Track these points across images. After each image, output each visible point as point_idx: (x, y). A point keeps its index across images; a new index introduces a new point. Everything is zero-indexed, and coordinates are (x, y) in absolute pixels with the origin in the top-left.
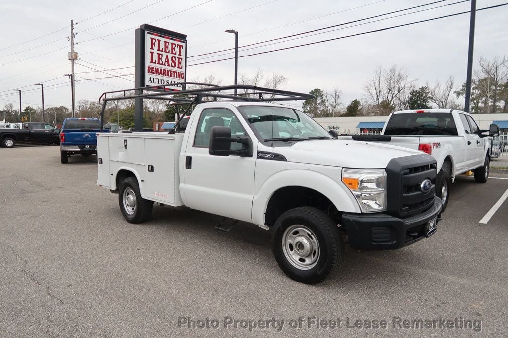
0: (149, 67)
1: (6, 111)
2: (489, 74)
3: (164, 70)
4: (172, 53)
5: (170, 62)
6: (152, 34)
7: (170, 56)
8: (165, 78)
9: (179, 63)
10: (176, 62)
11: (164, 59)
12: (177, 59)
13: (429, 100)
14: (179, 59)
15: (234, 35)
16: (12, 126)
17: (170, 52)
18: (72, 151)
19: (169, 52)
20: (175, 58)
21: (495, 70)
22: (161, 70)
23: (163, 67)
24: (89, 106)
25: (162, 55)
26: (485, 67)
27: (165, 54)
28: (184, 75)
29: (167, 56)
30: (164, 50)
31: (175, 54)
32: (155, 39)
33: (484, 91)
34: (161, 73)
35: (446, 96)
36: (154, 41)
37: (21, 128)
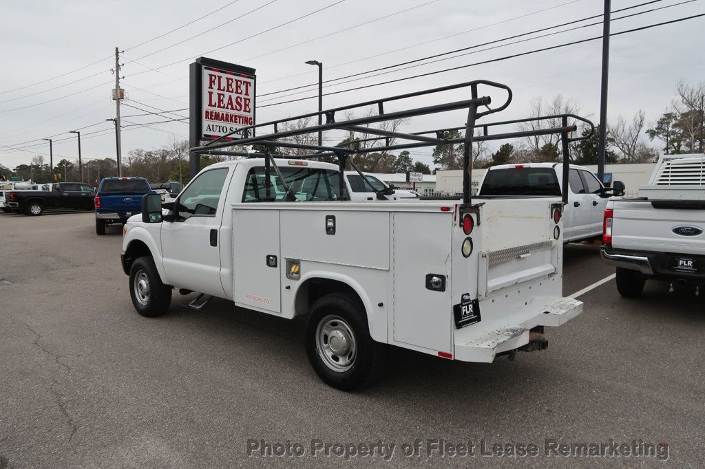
0: (207, 112)
1: (33, 166)
2: (692, 106)
3: (227, 115)
4: (237, 92)
5: (234, 103)
6: (211, 69)
7: (234, 96)
8: (229, 125)
9: (246, 105)
10: (243, 104)
11: (226, 101)
12: (243, 100)
13: (609, 143)
14: (245, 99)
15: (317, 67)
16: (40, 187)
17: (235, 91)
18: (110, 220)
19: (232, 92)
20: (241, 98)
21: (701, 100)
22: (223, 114)
23: (225, 111)
24: (143, 158)
25: (223, 95)
26: (686, 96)
27: (227, 95)
28: (253, 120)
29: (230, 97)
30: (226, 89)
31: (241, 93)
32: (215, 76)
33: (686, 130)
34: (223, 118)
35: (634, 137)
36: (213, 78)
37: (51, 190)
